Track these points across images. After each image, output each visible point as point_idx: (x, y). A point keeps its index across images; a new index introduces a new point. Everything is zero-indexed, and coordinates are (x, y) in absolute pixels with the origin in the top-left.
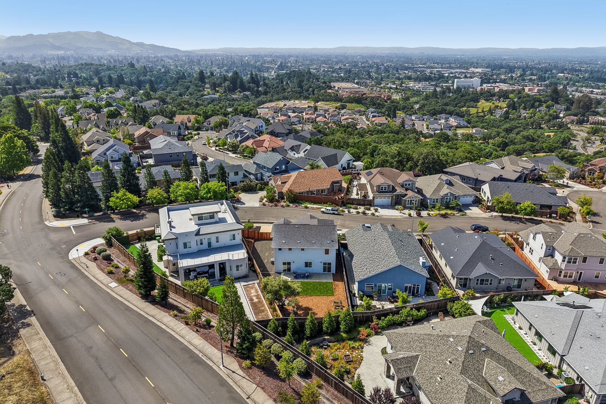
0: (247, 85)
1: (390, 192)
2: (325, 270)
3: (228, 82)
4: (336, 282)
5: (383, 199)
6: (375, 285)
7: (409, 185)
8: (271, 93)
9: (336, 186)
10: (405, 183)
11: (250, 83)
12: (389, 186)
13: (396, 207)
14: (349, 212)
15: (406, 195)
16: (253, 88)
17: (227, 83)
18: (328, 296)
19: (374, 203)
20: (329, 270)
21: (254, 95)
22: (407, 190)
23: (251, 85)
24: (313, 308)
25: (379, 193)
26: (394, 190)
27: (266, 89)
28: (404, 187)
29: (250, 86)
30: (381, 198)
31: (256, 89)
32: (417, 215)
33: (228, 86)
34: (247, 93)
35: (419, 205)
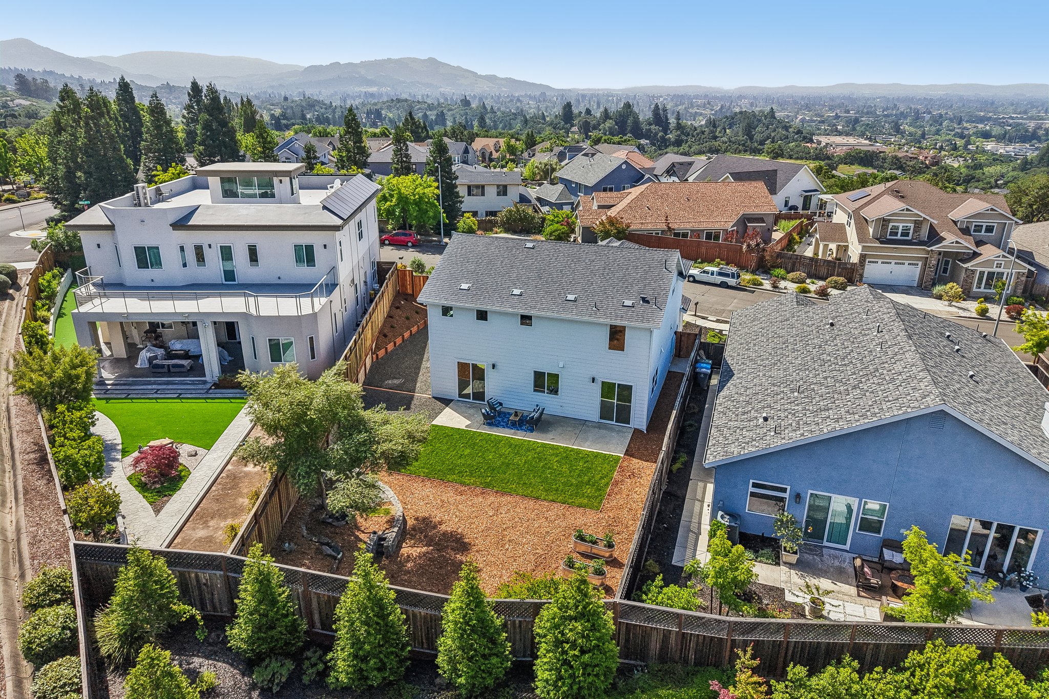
0: (645, 127)
1: (922, 243)
2: (605, 412)
3: (611, 121)
4: (635, 461)
5: (893, 267)
6: (798, 497)
7: (989, 229)
8: (689, 143)
9: (754, 228)
10: (978, 221)
11: (650, 124)
12: (918, 224)
13: (938, 289)
14: (775, 286)
15: (976, 255)
16: (656, 134)
17: (609, 124)
18: (571, 505)
19: (861, 276)
20: (624, 415)
21: (655, 146)
22: (979, 243)
23: (653, 127)
24: (480, 543)
25: (882, 242)
26: (934, 237)
27: (679, 136)
28: (971, 235)
29: (650, 129)
30: (886, 260)
31: (660, 134)
32: (1011, 317)
33: (610, 128)
34: (643, 141)
35: (1019, 291)
